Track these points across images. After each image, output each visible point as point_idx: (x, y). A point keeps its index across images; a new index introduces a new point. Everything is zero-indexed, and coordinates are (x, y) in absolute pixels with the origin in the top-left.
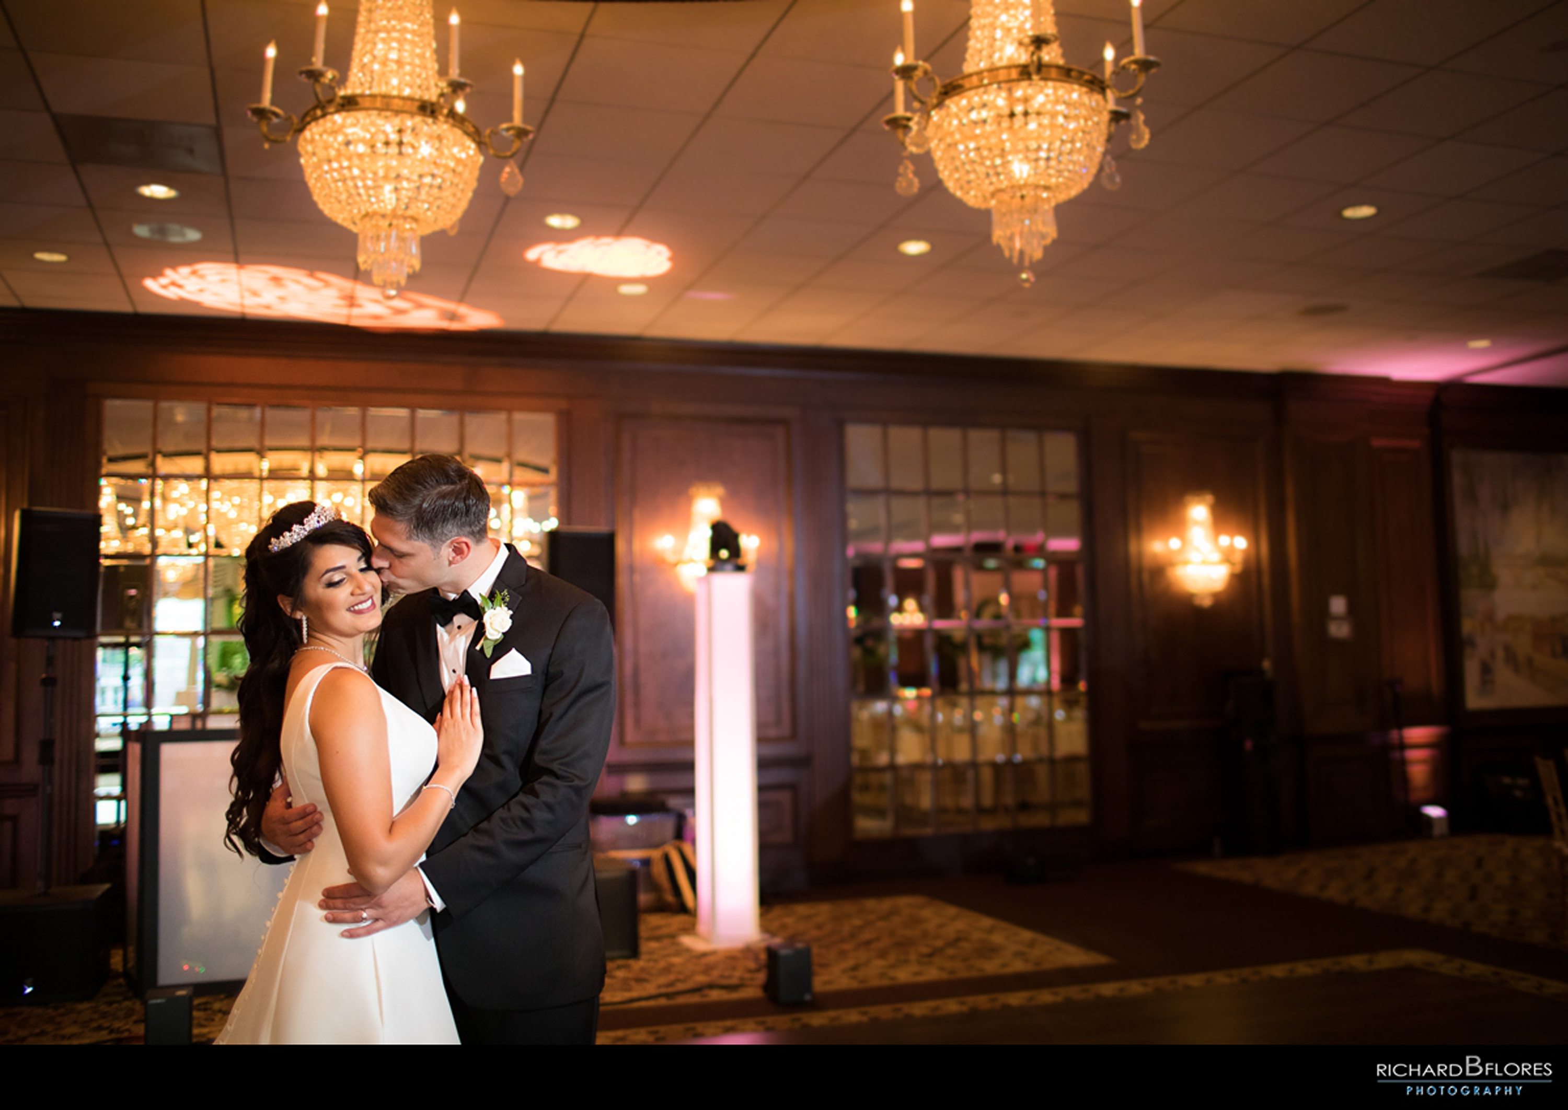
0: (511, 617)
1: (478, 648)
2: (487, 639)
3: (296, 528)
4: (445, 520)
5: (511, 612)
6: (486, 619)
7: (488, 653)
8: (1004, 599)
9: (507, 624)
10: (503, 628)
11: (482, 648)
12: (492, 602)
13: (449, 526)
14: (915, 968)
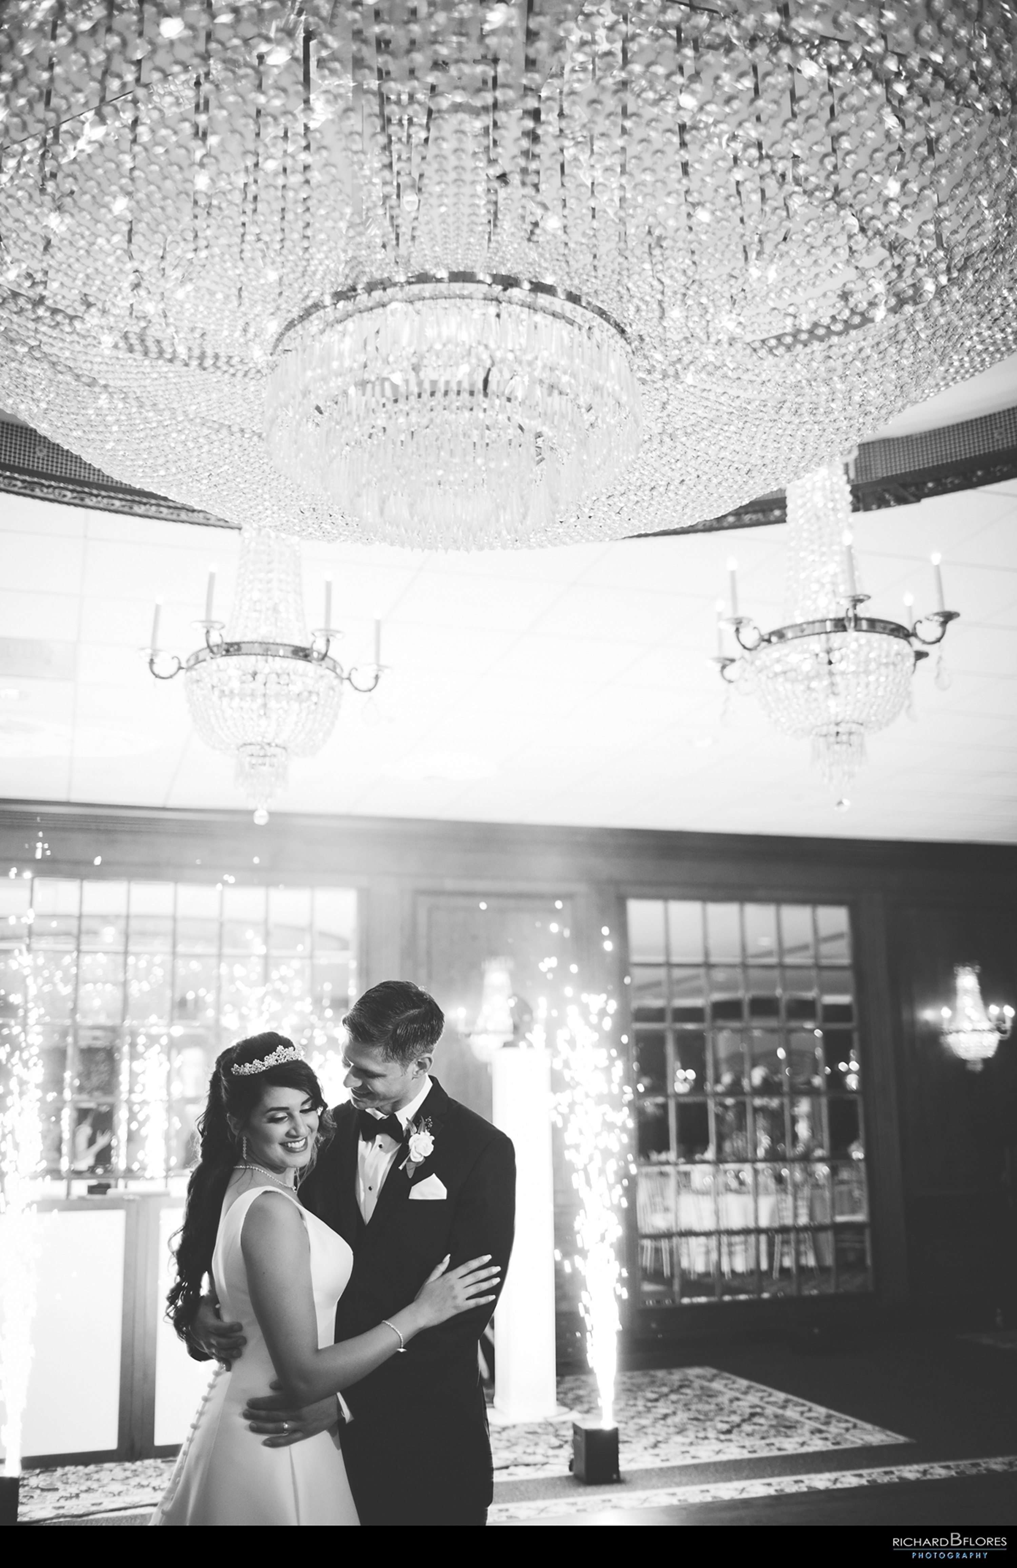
0: (433, 1143)
1: (401, 1168)
2: (410, 1160)
3: (256, 1062)
4: (415, 1041)
5: (433, 1138)
6: (411, 1142)
7: (410, 1174)
8: (781, 1053)
9: (430, 1149)
10: (426, 1152)
11: (405, 1167)
12: (417, 1127)
13: (418, 1047)
14: (718, 1446)
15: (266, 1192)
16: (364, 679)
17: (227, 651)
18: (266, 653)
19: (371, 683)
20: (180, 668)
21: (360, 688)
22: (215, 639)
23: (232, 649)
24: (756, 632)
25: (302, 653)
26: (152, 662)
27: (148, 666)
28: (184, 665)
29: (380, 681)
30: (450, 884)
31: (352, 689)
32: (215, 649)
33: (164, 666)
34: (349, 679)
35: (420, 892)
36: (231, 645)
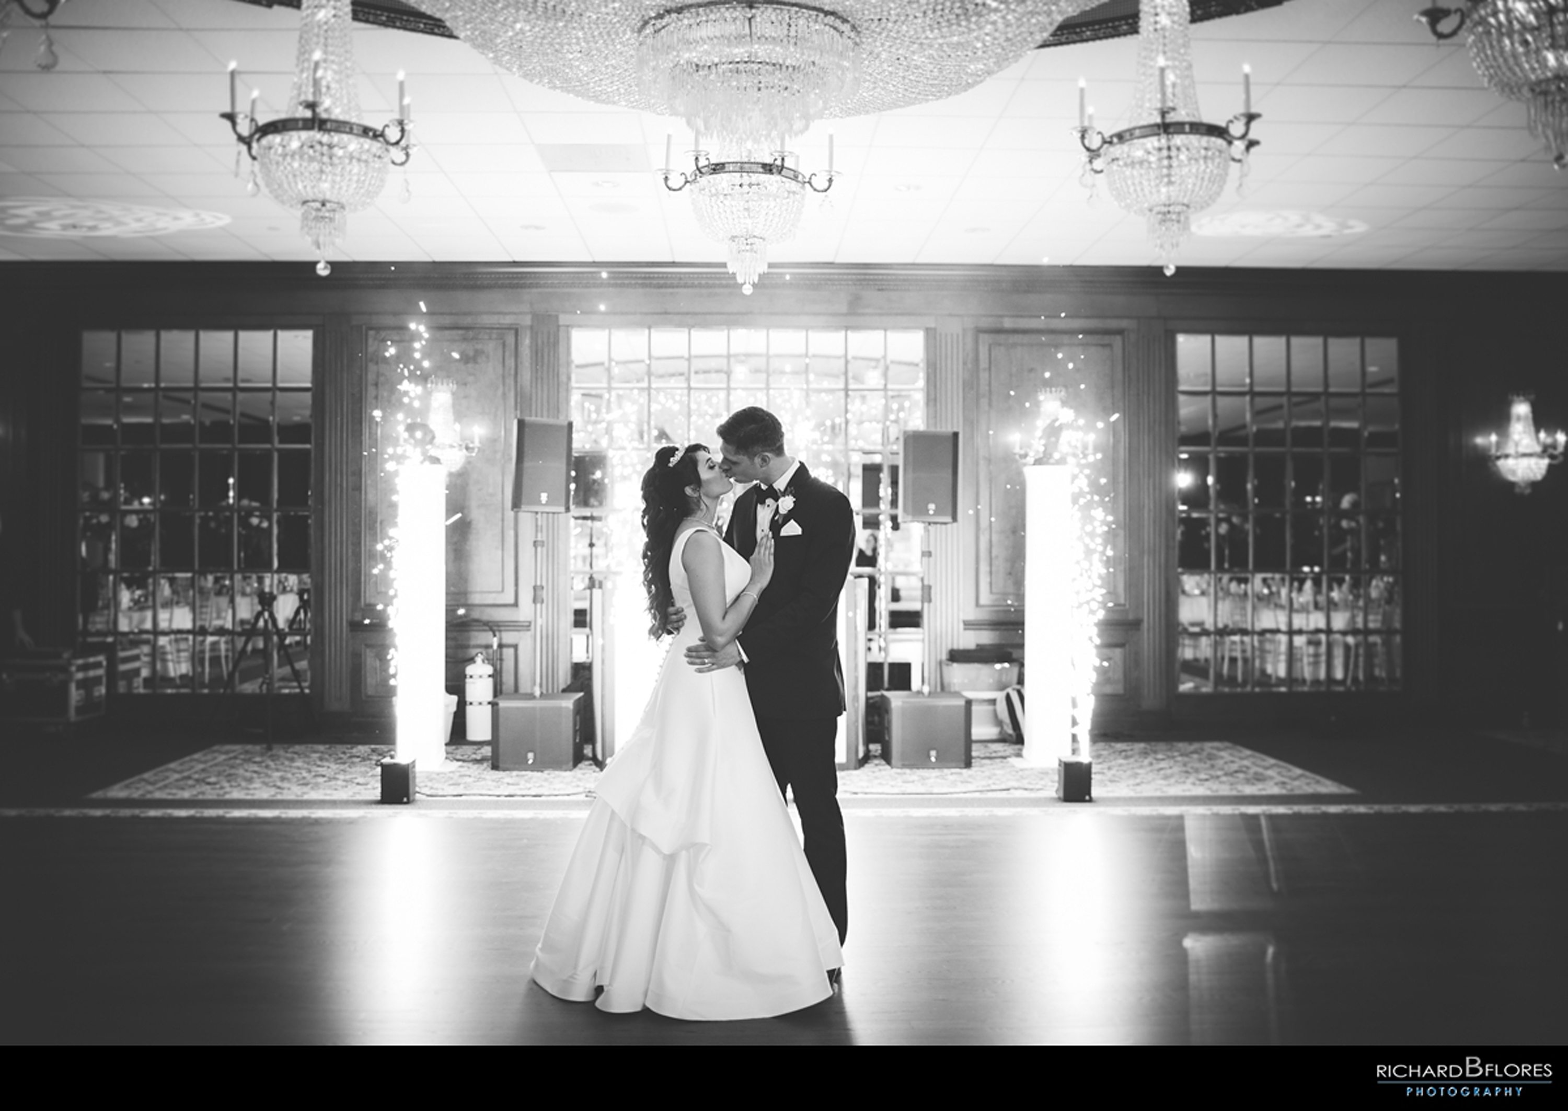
0: (793, 502)
2: (780, 513)
5: (793, 499)
6: (781, 502)
10: (789, 508)
11: (778, 518)
12: (785, 493)
13: (757, 447)
15: (698, 531)
16: (820, 182)
17: (714, 170)
18: (742, 171)
19: (826, 185)
20: (687, 182)
21: (818, 188)
22: (703, 162)
23: (718, 168)
24: (1100, 136)
25: (768, 168)
26: (666, 179)
27: (663, 181)
28: (689, 179)
29: (833, 183)
30: (1008, 323)
31: (811, 190)
32: (703, 170)
33: (676, 181)
34: (810, 183)
35: (979, 331)
36: (717, 165)
